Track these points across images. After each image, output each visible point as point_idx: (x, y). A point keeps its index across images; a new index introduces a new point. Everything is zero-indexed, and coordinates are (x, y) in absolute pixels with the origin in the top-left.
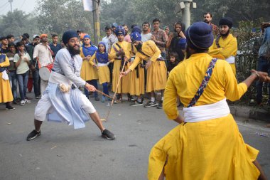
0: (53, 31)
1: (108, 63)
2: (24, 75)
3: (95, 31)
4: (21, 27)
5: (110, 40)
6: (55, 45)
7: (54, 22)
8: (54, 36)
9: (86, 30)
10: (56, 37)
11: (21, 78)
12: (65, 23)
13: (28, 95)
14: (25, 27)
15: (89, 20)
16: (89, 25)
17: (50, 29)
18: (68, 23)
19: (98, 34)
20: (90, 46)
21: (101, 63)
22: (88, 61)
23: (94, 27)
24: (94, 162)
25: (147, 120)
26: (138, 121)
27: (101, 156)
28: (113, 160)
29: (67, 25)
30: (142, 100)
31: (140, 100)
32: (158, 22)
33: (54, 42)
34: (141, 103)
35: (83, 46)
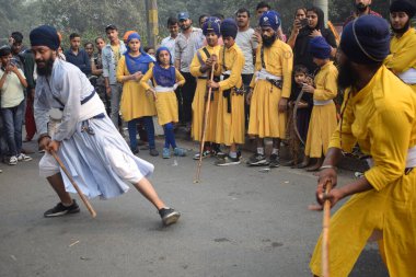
0: (71, 26)
1: (175, 86)
2: (14, 110)
3: (150, 26)
4: (11, 19)
5: (178, 44)
6: (76, 53)
7: (73, 10)
8: (73, 36)
9: (132, 25)
10: (77, 38)
11: (9, 116)
12: (94, 11)
13: (25, 146)
14: (16, 18)
15: (138, 6)
16: (136, 14)
17: (64, 22)
18: (99, 12)
19: (156, 31)
20: (138, 54)
21: (163, 86)
22: (138, 81)
23: (147, 19)
24: (151, 271)
25: (248, 193)
26: (231, 194)
27: (163, 258)
28: (185, 268)
29: (96, 16)
30: (239, 155)
31: (234, 155)
32: (266, 9)
33: (74, 48)
34: (237, 160)
35: (126, 54)
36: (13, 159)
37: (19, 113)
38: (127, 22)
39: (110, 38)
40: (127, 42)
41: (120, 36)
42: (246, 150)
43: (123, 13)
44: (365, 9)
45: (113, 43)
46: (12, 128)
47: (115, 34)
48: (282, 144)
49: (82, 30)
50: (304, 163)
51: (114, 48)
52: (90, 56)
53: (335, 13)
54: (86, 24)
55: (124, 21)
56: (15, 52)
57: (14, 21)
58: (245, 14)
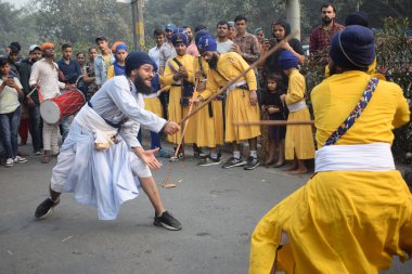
0: (63, 37)
1: (159, 92)
2: (10, 115)
3: (136, 37)
4: (7, 31)
6: (68, 63)
7: (65, 23)
8: (65, 47)
9: (121, 36)
10: (69, 49)
11: (6, 121)
12: (84, 23)
13: (20, 149)
14: (13, 30)
15: (126, 19)
16: (124, 26)
17: (57, 34)
18: (90, 24)
19: (142, 42)
23: (134, 31)
24: (138, 264)
25: (227, 191)
26: (212, 192)
27: (148, 252)
28: (170, 260)
29: (87, 28)
30: (219, 156)
31: (215, 156)
32: (243, 21)
33: (65, 58)
34: (217, 160)
35: (115, 64)
36: (10, 161)
37: (15, 118)
38: (116, 34)
39: (101, 48)
40: (116, 53)
41: (110, 47)
42: (226, 152)
43: (112, 25)
44: (330, 22)
45: (103, 53)
46: (8, 132)
47: (104, 45)
48: (259, 146)
49: (73, 41)
50: (279, 163)
51: (105, 57)
52: (82, 65)
53: (307, 25)
54: (78, 35)
55: (113, 33)
56: (11, 62)
57: (11, 33)
58: (225, 26)
